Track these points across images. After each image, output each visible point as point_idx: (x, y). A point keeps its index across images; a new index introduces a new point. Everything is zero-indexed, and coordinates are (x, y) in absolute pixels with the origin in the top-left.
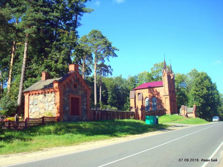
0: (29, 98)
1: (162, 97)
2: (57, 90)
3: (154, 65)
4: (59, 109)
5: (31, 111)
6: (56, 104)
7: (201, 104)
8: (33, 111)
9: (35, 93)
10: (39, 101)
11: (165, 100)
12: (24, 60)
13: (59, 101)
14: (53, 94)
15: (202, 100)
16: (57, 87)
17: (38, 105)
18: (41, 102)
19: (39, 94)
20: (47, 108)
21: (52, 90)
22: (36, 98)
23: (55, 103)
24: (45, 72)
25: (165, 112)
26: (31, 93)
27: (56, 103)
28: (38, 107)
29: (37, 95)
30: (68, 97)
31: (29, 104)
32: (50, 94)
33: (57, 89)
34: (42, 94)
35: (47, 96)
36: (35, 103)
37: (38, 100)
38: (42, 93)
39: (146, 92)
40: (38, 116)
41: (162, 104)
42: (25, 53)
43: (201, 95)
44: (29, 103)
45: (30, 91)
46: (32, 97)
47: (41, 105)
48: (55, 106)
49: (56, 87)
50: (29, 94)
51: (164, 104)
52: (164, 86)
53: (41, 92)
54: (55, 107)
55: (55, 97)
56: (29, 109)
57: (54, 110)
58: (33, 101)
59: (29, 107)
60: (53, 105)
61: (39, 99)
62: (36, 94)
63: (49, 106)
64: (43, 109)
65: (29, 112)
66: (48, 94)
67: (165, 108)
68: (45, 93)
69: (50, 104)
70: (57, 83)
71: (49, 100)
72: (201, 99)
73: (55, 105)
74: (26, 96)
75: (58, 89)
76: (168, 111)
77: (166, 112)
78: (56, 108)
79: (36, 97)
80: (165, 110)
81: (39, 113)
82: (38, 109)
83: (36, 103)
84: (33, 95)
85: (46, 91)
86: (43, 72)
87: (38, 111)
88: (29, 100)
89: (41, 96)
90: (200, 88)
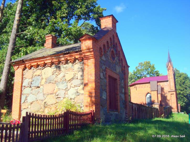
0: (23, 75)
1: (166, 93)
2: (89, 54)
3: (139, 63)
4: (94, 95)
5: (26, 99)
6: (86, 85)
7: (185, 104)
8: (30, 100)
9: (36, 64)
10: (44, 80)
11: (171, 96)
12: (16, 23)
13: (93, 78)
14: (78, 65)
15: (186, 100)
16: (91, 47)
17: (41, 87)
18: (49, 81)
19: (45, 65)
20: (61, 93)
21: (77, 57)
22: (38, 74)
23: (82, 84)
24: (52, 36)
25: (171, 110)
26: (27, 65)
27: (86, 81)
28: (41, 91)
29: (40, 67)
30: (105, 73)
31: (22, 86)
32: (70, 64)
33: (90, 52)
34: (51, 67)
35: (62, 69)
36: (35, 84)
37: (42, 79)
38: (52, 63)
39: (148, 87)
40: (41, 110)
41: (167, 101)
42: (17, 12)
43: (185, 95)
44: (22, 83)
45: (26, 61)
46: (29, 73)
47: (48, 88)
48: (83, 89)
49: (89, 49)
50: (23, 66)
51: (169, 101)
52: (169, 81)
53: (50, 61)
54: (82, 92)
55: (83, 70)
56: (22, 96)
57: (81, 97)
58: (30, 80)
59: (21, 90)
60: (76, 88)
61: (44, 76)
62: (38, 66)
63: (67, 90)
64: (54, 95)
65: (22, 101)
66: (66, 65)
67: (171, 105)
68: (59, 62)
69: (69, 84)
70: (89, 39)
71: (68, 77)
72: (184, 98)
73: (82, 86)
74: (18, 71)
75: (93, 53)
76: (174, 109)
77: (173, 110)
78: (87, 93)
79: (38, 72)
80: (171, 108)
81: (43, 103)
82: (40, 97)
83: (37, 85)
84: (33, 68)
85: (63, 59)
86: (48, 35)
87: (42, 101)
88: (22, 78)
89: (49, 71)
90: (184, 88)
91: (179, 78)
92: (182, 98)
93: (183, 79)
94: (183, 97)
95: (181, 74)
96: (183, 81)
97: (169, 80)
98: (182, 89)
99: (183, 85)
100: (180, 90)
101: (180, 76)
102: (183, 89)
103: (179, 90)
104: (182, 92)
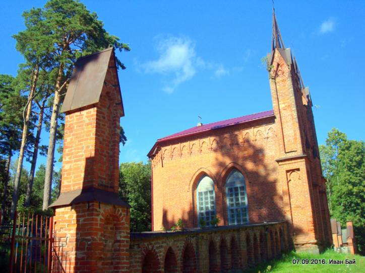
11: (288, 182)
52: (277, 120)
76: (303, 233)
90: (361, 178)
91: (346, 151)
92: (357, 204)
93: (358, 154)
94: (359, 202)
95: (350, 144)
96: (358, 158)
97: (278, 116)
98: (355, 179)
99: (357, 171)
100: (350, 182)
101: (348, 148)
102: (357, 181)
103: (347, 184)
104: (357, 188)
